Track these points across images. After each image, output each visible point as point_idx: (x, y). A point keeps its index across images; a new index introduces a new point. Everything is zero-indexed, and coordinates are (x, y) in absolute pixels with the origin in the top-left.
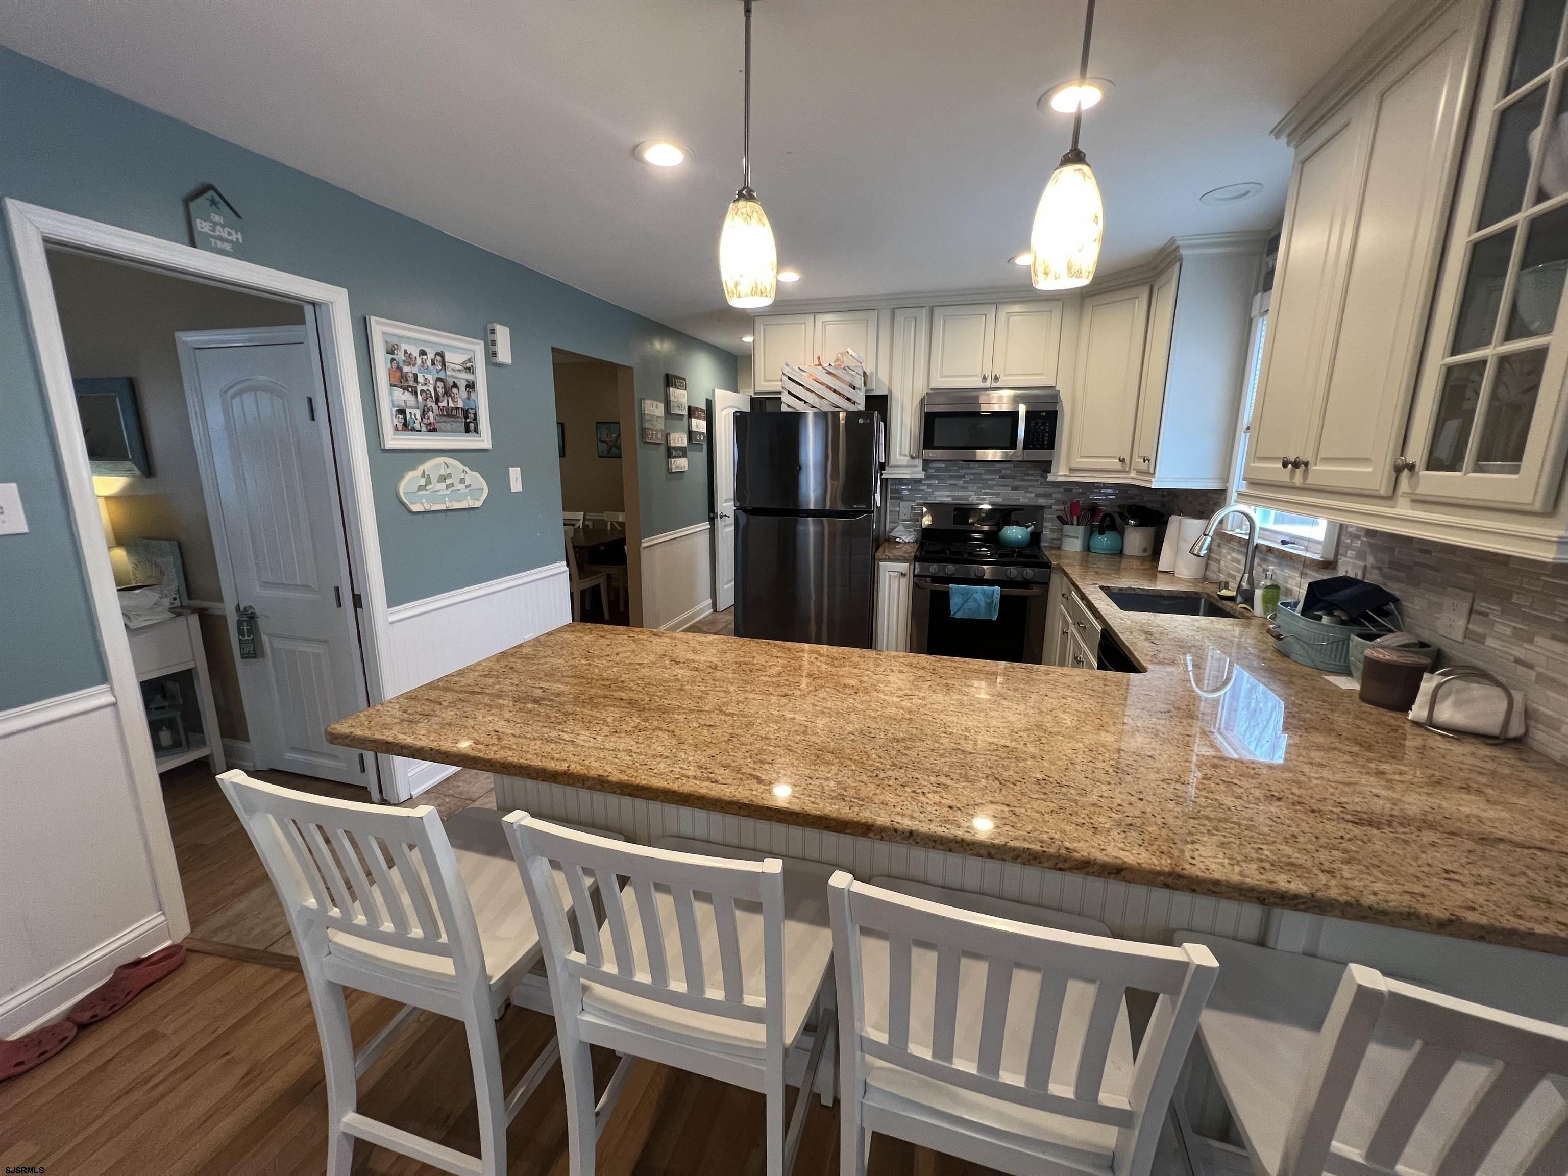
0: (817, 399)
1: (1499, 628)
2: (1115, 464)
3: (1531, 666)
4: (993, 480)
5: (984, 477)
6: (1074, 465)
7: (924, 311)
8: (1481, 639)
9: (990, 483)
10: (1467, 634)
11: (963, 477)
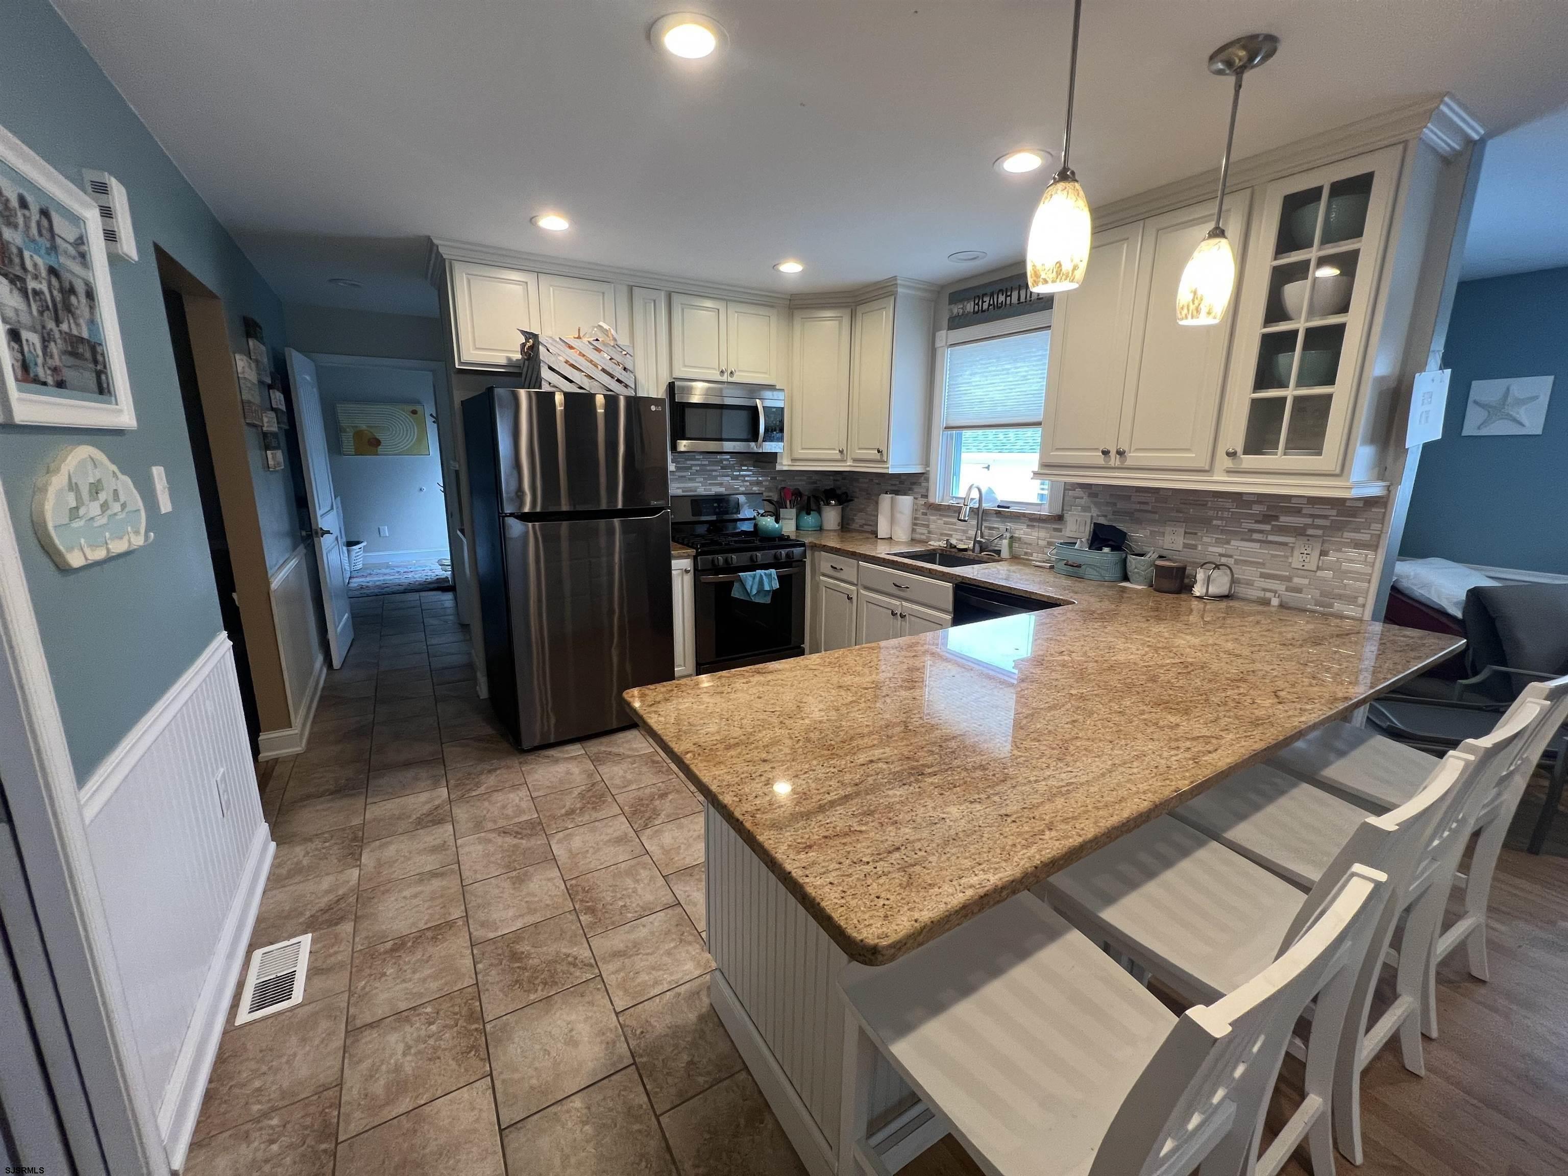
0: (586, 380)
1: (1205, 539)
2: (835, 454)
3: (1231, 556)
4: (715, 471)
5: (708, 468)
6: (796, 456)
7: (663, 294)
8: (1194, 547)
9: (714, 473)
10: (1186, 546)
11: (690, 468)
